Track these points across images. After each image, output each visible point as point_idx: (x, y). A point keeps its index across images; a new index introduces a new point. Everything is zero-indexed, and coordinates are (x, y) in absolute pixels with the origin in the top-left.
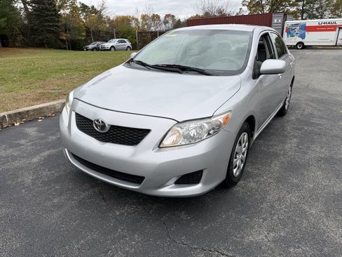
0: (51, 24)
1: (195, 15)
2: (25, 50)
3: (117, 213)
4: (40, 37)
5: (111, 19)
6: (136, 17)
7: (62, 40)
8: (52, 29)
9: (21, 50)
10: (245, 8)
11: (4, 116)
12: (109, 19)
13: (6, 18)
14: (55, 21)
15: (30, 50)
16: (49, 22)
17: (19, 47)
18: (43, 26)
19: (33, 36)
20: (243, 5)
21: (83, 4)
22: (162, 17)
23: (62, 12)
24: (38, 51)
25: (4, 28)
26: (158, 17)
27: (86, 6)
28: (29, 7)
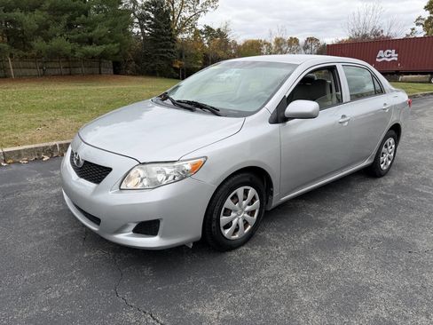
0: (165, 50)
1: (348, 38)
2: (135, 78)
3: (86, 255)
4: (152, 65)
5: (238, 44)
6: (268, 41)
7: (175, 69)
8: (165, 55)
9: (131, 78)
10: (420, 28)
11: (55, 146)
12: (236, 44)
13: (119, 44)
14: (169, 47)
15: (141, 79)
16: (164, 47)
17: (131, 75)
18: (157, 52)
19: (145, 63)
20: (417, 24)
21: (208, 27)
22: (302, 40)
23: (180, 36)
24: (148, 79)
25: (117, 54)
26: (296, 40)
27: (211, 29)
28: (146, 32)
